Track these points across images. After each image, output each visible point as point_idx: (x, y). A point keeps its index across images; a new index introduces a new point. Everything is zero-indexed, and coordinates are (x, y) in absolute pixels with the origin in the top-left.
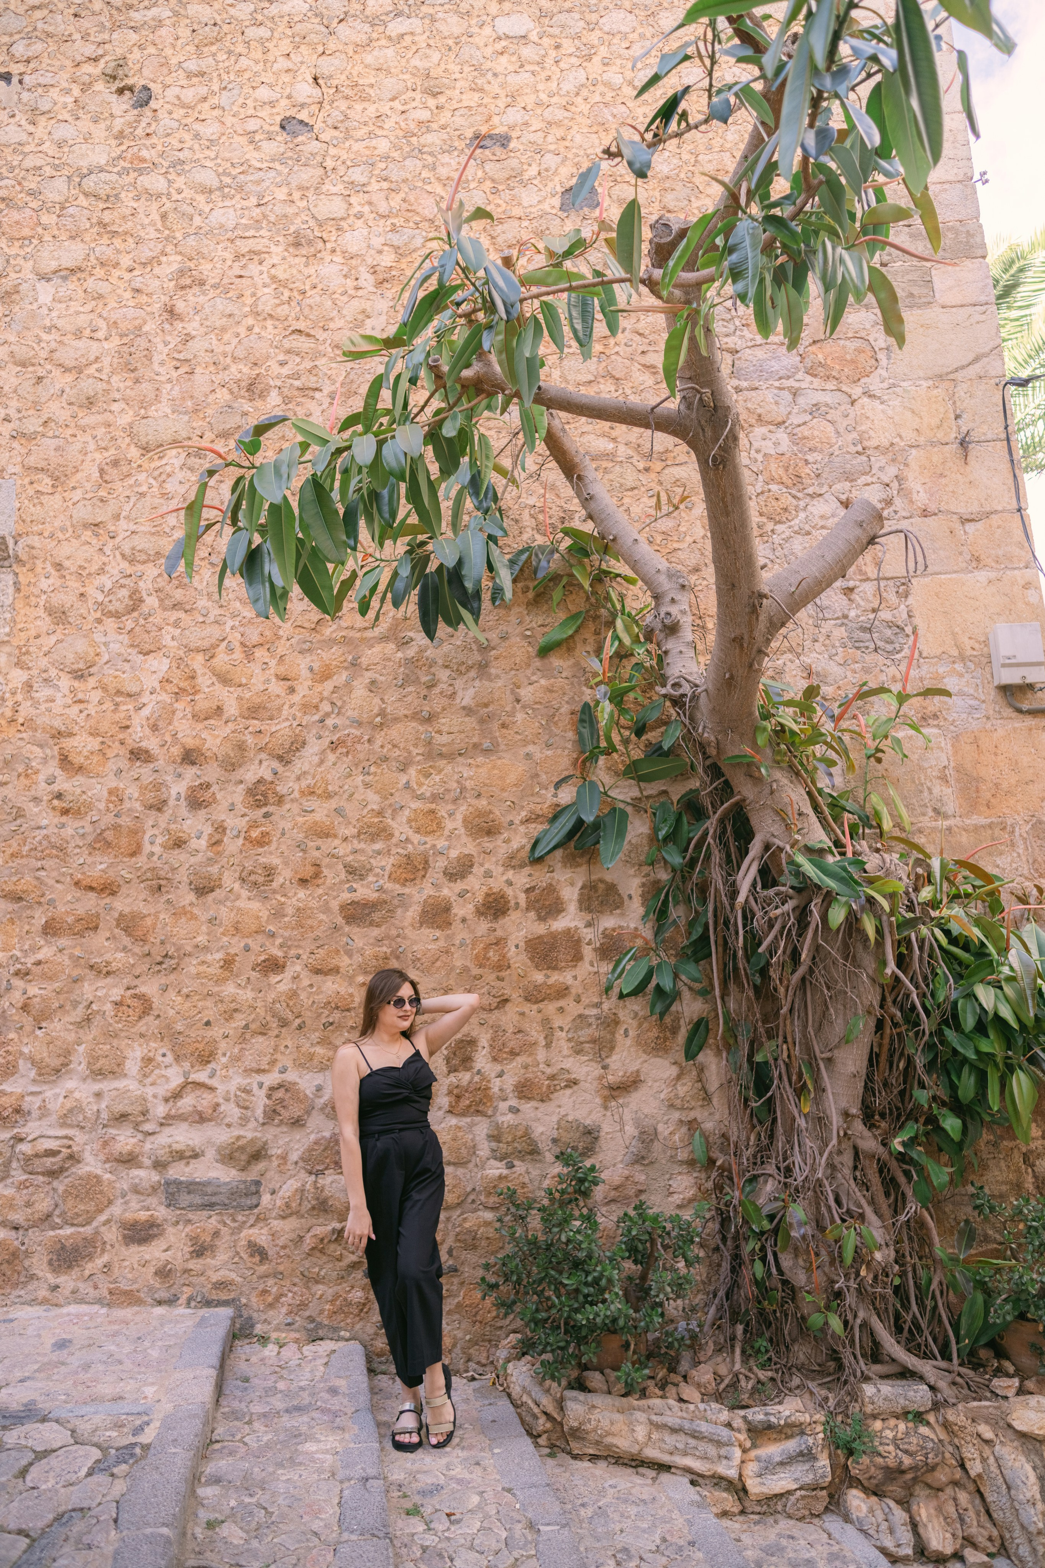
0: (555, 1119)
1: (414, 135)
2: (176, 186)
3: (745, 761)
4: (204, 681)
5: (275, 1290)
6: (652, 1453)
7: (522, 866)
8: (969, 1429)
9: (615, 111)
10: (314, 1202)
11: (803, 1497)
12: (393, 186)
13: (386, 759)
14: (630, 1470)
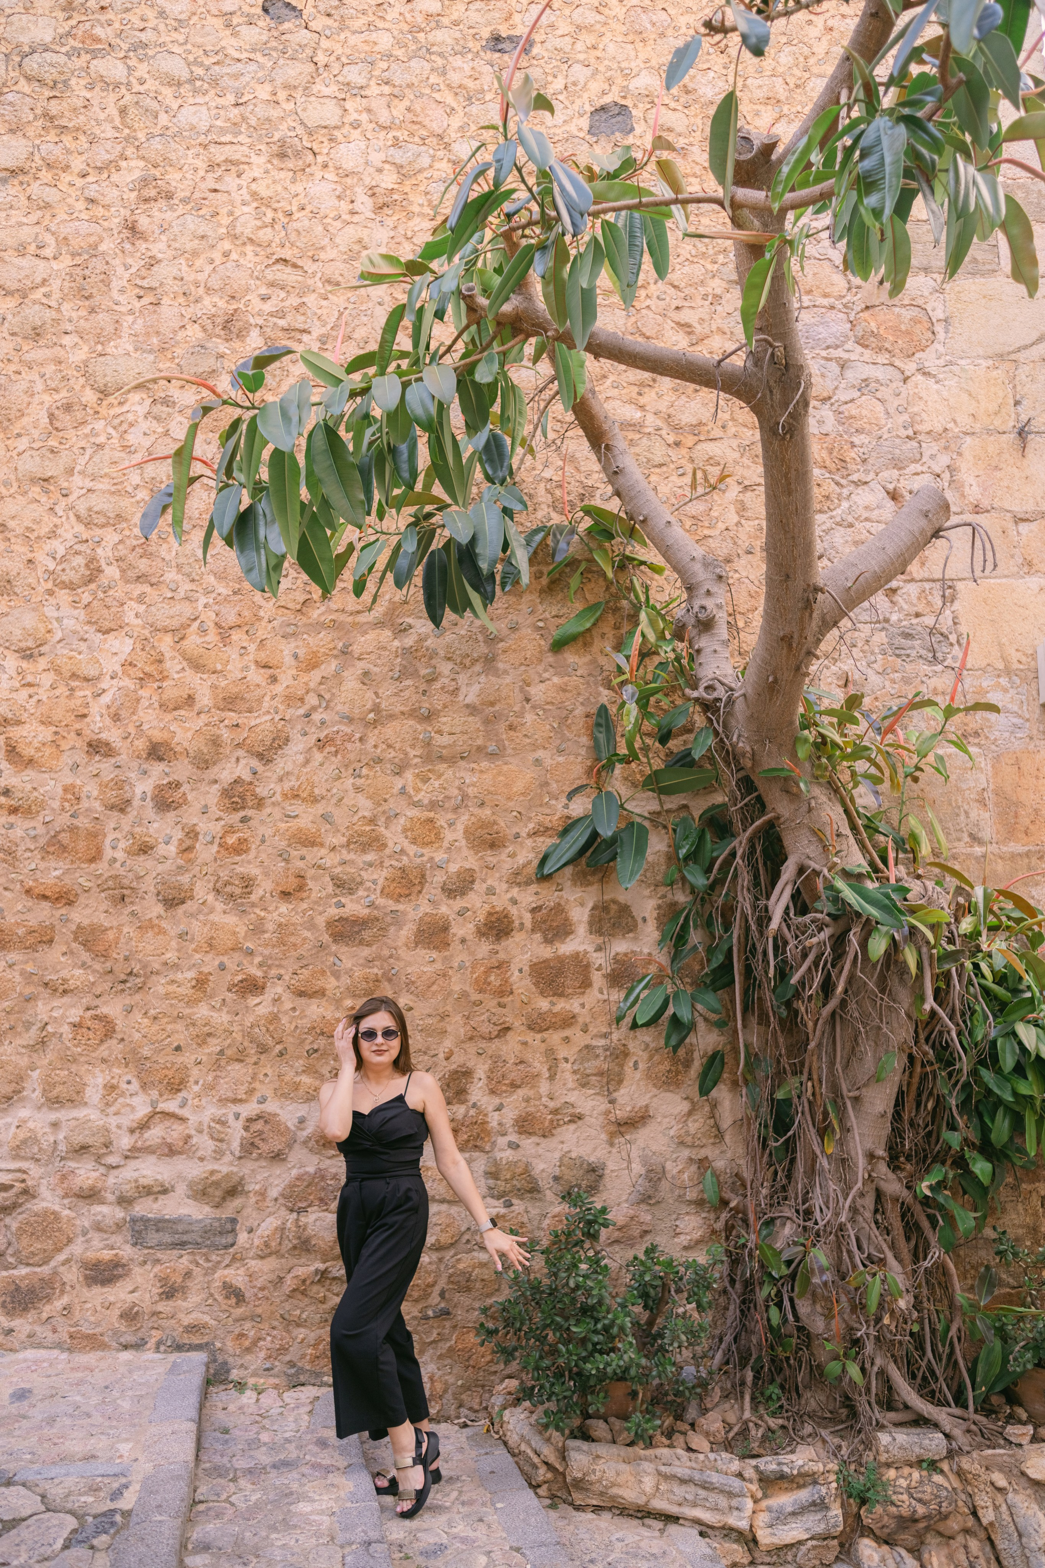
0: (557, 1155)
1: (422, 30)
2: (137, 74)
3: (783, 774)
4: (173, 666)
5: (252, 1333)
6: (659, 1504)
7: (528, 883)
8: (984, 1477)
9: (654, 18)
10: (295, 1242)
11: (814, 1547)
12: (396, 91)
13: (379, 761)
14: (636, 1522)
